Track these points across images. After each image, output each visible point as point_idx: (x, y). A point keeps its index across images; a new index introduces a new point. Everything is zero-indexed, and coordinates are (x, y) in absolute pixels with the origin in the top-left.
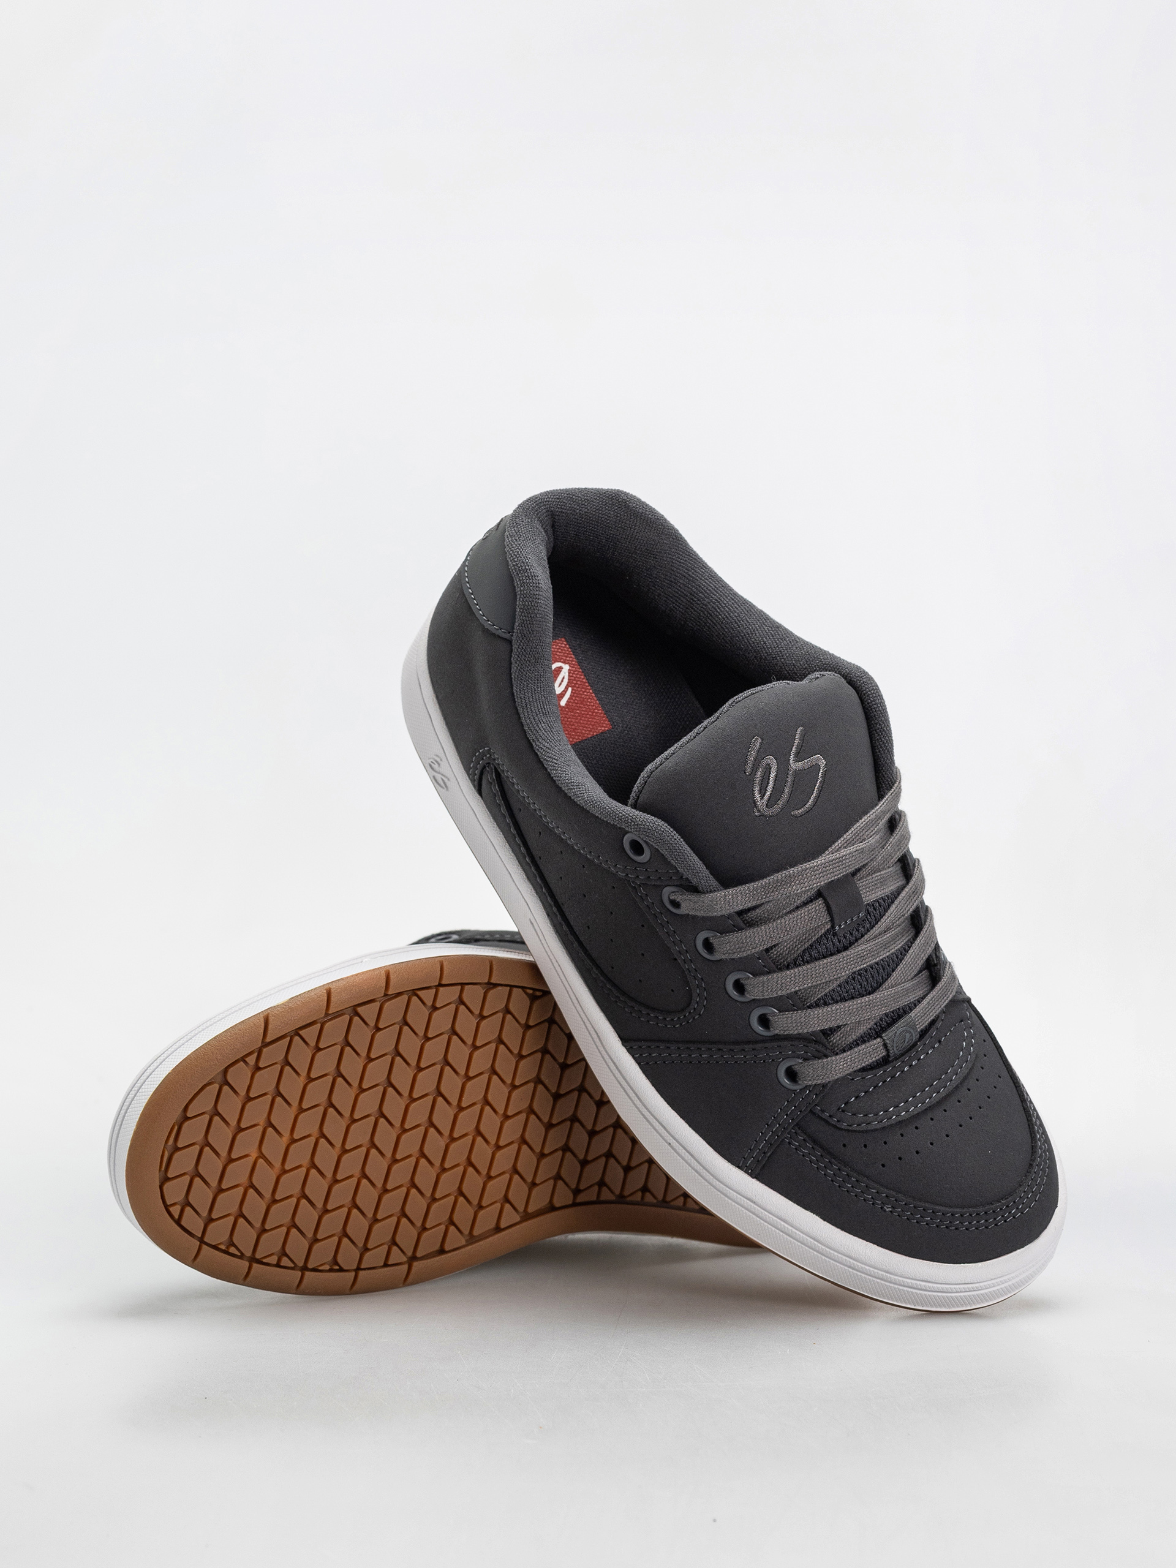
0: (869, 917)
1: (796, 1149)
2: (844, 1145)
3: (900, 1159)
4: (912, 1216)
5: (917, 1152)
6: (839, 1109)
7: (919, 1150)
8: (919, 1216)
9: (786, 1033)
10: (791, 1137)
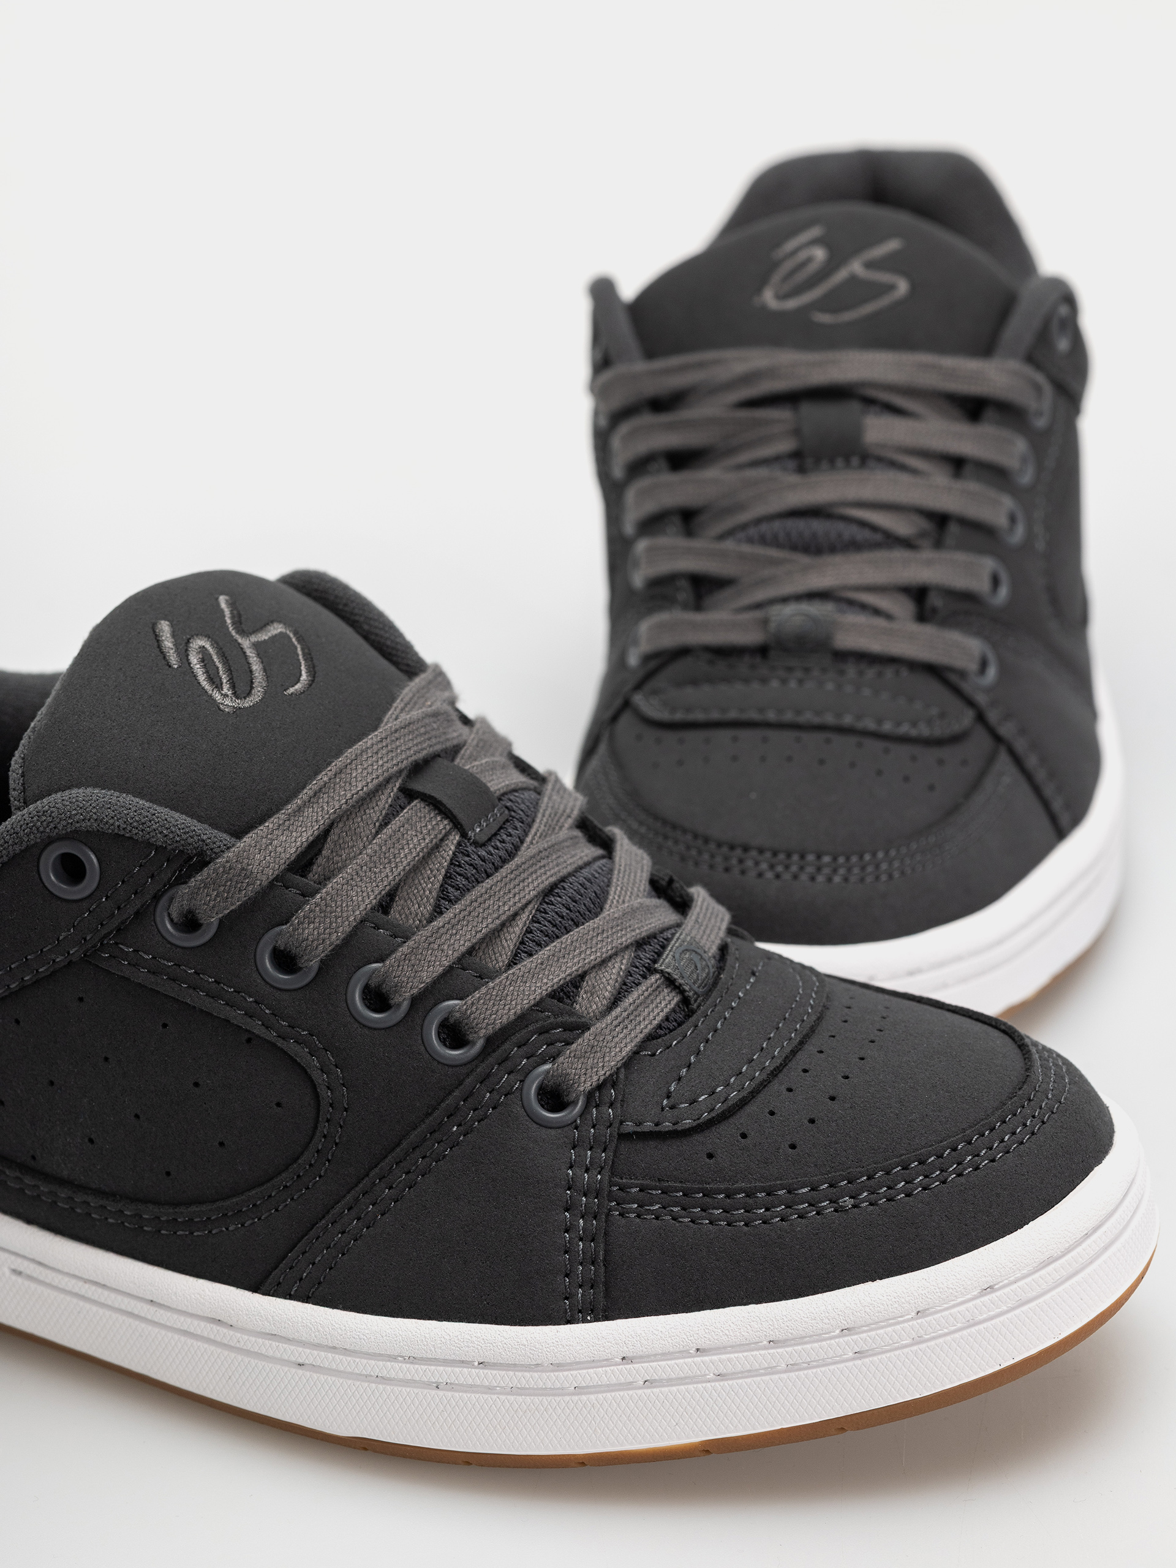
0: (513, 814)
1: (639, 1216)
2: (710, 1156)
3: (812, 1121)
4: (891, 1191)
5: (832, 1099)
6: (663, 1109)
7: (832, 1093)
8: (903, 1183)
9: (498, 1026)
10: (618, 1204)
